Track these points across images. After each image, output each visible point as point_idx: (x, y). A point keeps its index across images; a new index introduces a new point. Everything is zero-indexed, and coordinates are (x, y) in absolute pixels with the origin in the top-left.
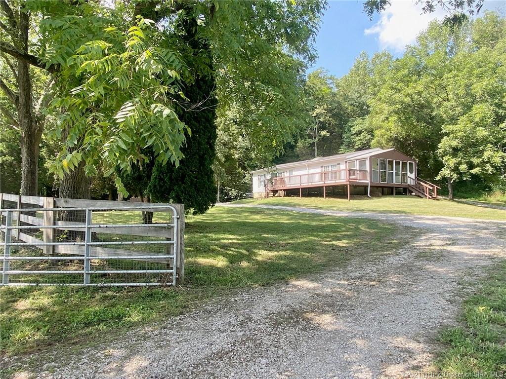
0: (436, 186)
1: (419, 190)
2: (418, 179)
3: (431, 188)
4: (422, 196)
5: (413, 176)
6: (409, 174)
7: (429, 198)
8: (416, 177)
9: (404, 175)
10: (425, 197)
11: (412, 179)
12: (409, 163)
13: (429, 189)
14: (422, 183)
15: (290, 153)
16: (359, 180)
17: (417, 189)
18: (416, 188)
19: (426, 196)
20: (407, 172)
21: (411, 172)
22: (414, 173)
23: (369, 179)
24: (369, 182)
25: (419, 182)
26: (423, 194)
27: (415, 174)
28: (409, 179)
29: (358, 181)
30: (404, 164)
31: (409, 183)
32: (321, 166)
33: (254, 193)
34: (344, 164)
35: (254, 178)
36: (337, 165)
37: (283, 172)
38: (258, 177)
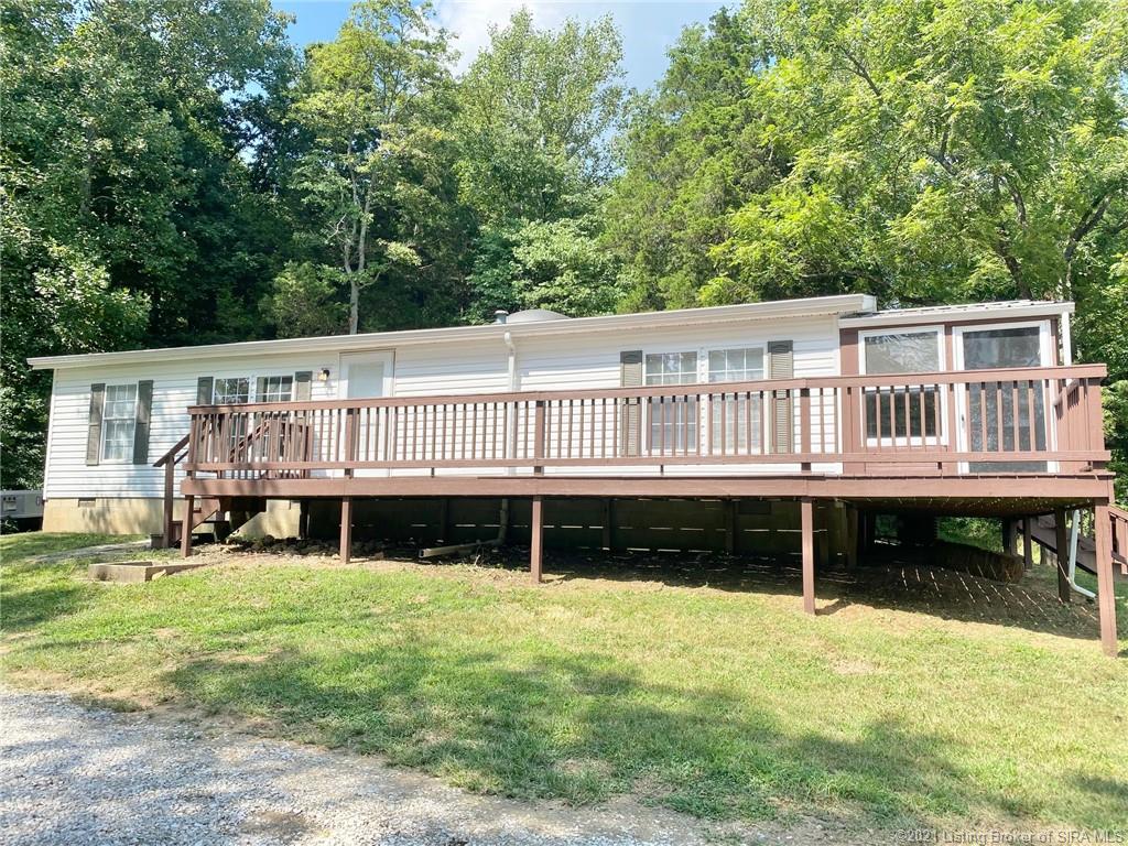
15: (236, 315)
32: (622, 353)
33: (50, 495)
34: (831, 349)
35: (58, 398)
36: (766, 350)
37: (297, 373)
38: (89, 396)
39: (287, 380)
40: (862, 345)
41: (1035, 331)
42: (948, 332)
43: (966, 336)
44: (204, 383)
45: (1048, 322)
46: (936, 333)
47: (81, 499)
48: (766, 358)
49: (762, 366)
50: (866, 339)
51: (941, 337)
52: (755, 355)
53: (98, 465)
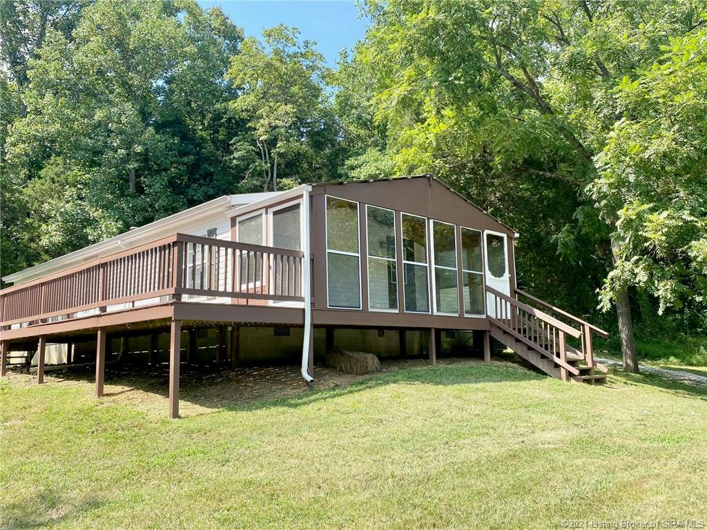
0: (587, 325)
1: (526, 340)
2: (523, 299)
3: (576, 333)
4: (541, 365)
5: (502, 284)
6: (490, 280)
7: (570, 375)
8: (513, 292)
9: (475, 283)
10: (555, 371)
11: (502, 296)
12: (490, 237)
13: (568, 338)
14: (539, 314)
16: (275, 298)
17: (521, 337)
18: (515, 333)
19: (557, 366)
20: (481, 268)
21: (498, 272)
22: (507, 275)
23: (305, 291)
24: (306, 305)
25: (527, 307)
26: (543, 357)
27: (511, 280)
28: (490, 297)
29: (271, 303)
30: (471, 240)
31: (491, 312)
34: (228, 232)
40: (237, 226)
41: (299, 205)
42: (267, 212)
43: (275, 214)
46: (262, 214)
51: (264, 216)
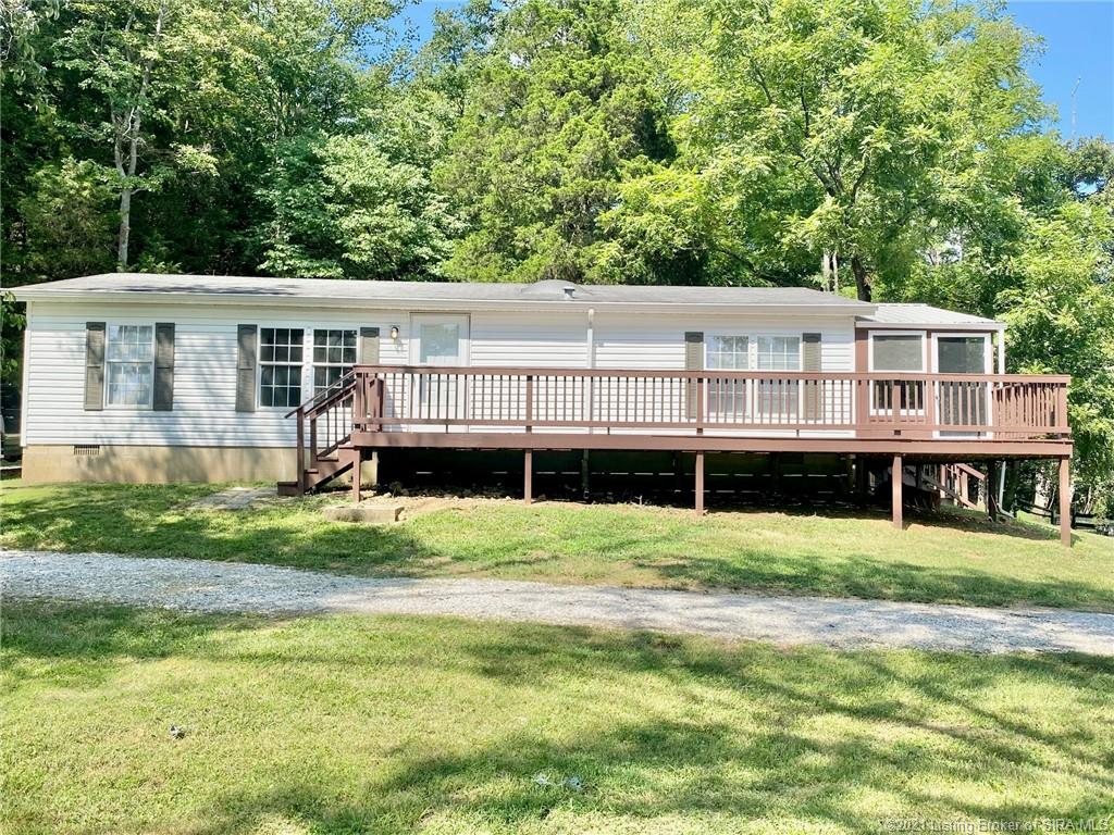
32: (686, 333)
33: (31, 441)
34: (848, 342)
35: (34, 334)
36: (801, 339)
37: (362, 328)
38: (84, 334)
39: (350, 335)
40: (871, 341)
41: (982, 340)
42: (929, 336)
43: (940, 339)
44: (244, 331)
45: (990, 334)
46: (921, 336)
47: (76, 446)
48: (801, 345)
49: (797, 351)
50: (874, 337)
51: (924, 339)
52: (792, 343)
53: (102, 410)
